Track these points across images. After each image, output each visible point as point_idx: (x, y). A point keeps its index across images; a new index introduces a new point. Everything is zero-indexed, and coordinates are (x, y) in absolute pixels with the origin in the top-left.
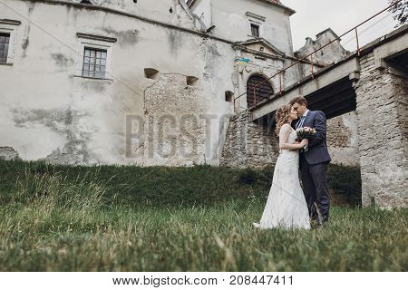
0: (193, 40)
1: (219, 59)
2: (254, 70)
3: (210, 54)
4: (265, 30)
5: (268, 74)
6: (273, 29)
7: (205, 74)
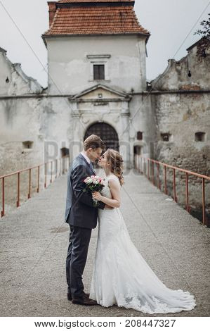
0: (28, 104)
1: (54, 117)
2: (92, 119)
3: (46, 114)
4: (109, 68)
5: (109, 120)
6: (122, 63)
7: (39, 137)
